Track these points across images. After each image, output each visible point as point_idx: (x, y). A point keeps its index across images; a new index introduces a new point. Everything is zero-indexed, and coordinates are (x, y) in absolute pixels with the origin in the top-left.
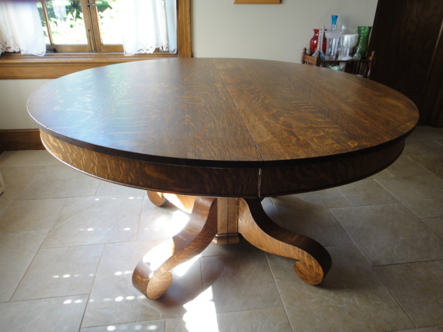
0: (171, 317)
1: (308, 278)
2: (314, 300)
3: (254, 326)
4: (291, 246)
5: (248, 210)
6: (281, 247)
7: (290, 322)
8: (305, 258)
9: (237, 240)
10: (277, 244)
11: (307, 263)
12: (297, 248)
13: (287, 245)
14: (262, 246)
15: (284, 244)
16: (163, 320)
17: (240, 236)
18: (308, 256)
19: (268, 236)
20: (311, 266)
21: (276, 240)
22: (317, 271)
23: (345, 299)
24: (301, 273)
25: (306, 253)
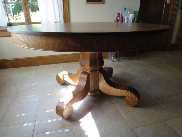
0: (75, 125)
1: (131, 103)
2: (135, 112)
3: (112, 124)
4: (123, 90)
5: (103, 77)
6: (118, 92)
7: (127, 121)
8: (130, 94)
9: (99, 93)
10: (117, 91)
11: (130, 97)
12: (126, 91)
13: (121, 90)
14: (110, 93)
15: (120, 90)
16: (72, 127)
17: (100, 90)
18: (130, 93)
19: (112, 88)
20: (132, 98)
21: (116, 89)
22: (135, 99)
23: (148, 111)
24: (128, 102)
25: (129, 92)
